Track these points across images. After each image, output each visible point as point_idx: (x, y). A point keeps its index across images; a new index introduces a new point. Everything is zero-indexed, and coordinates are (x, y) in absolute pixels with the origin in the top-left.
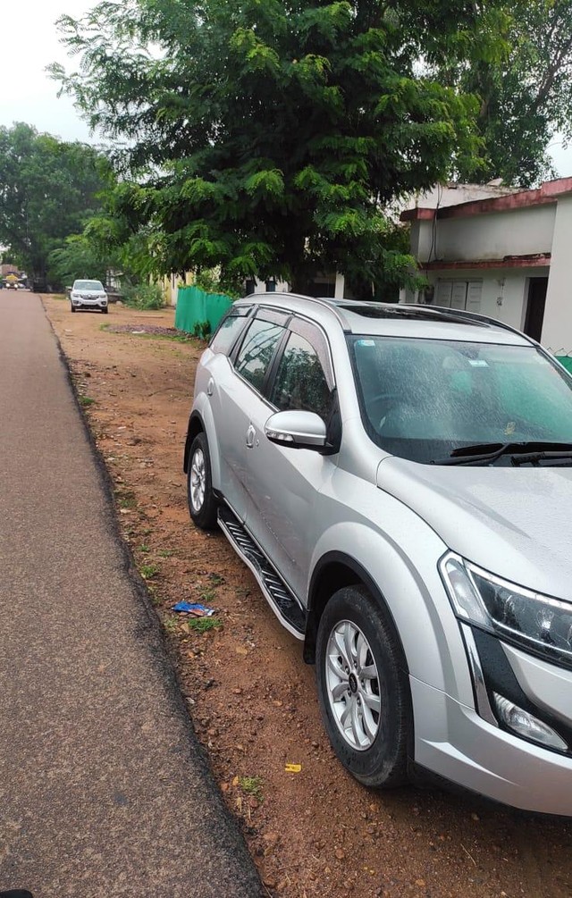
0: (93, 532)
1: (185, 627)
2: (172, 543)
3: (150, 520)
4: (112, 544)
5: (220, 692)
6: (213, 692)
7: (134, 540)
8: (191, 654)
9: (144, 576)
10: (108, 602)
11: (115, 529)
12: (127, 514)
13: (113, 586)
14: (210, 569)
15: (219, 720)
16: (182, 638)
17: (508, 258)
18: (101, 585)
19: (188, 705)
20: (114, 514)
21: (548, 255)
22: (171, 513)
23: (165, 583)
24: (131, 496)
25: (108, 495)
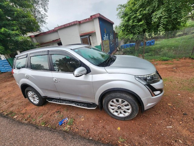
0: (14, 129)
1: (68, 126)
2: (38, 113)
3: (25, 113)
4: (25, 127)
5: (91, 130)
6: (90, 131)
7: (28, 121)
8: (76, 130)
9: (43, 126)
10: (47, 140)
11: (20, 123)
12: (17, 117)
13: (42, 136)
14: (54, 111)
15: (100, 135)
16: (70, 129)
17: (53, 41)
18: (38, 139)
19: (92, 140)
20: (14, 120)
21: (60, 39)
22: (28, 108)
23: (50, 122)
24: (11, 113)
25: (5, 117)
